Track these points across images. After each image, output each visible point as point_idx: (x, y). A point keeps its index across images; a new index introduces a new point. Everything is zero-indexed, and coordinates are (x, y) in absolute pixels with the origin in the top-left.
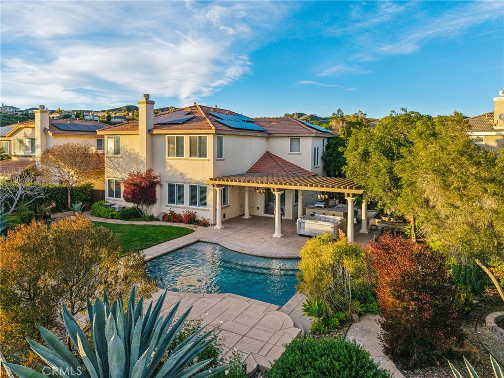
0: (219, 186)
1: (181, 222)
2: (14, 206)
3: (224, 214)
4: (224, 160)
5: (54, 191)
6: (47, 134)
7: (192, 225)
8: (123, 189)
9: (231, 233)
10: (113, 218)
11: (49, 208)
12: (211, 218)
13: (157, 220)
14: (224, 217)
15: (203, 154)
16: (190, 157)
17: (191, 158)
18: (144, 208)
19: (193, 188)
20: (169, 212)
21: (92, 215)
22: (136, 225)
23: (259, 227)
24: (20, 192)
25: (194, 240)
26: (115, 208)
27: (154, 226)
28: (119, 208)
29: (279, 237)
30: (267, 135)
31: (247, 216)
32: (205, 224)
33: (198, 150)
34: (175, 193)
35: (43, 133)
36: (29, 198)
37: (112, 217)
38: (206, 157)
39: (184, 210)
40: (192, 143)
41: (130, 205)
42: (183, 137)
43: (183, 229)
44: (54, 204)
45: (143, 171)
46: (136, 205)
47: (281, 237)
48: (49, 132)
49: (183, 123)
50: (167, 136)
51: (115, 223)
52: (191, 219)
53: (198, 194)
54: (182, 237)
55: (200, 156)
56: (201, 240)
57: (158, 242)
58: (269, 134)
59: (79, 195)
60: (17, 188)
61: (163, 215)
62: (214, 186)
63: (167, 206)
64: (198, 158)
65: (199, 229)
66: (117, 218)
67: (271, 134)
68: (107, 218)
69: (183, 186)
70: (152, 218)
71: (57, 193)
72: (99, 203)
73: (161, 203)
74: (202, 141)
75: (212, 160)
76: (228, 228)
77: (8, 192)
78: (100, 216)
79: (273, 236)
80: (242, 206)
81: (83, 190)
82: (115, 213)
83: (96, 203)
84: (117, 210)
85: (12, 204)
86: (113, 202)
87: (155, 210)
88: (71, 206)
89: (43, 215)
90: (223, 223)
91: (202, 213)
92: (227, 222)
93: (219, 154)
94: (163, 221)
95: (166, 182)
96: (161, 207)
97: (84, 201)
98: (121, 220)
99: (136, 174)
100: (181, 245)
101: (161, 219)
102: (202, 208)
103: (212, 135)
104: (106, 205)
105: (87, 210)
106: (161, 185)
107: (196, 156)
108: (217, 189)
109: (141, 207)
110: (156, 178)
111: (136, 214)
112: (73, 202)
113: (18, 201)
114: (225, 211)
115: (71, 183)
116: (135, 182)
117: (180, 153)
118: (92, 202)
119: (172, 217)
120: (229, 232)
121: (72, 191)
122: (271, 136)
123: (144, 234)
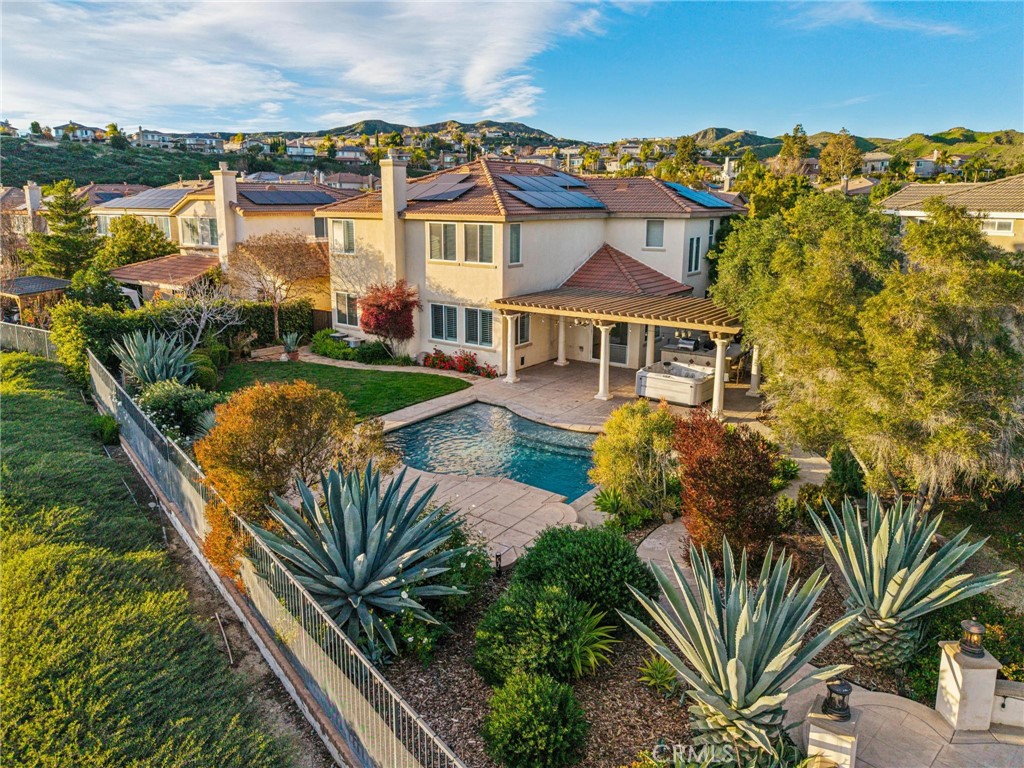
0: (510, 312)
1: (453, 368)
2: (198, 338)
3: (523, 359)
4: (522, 266)
5: (253, 312)
6: (234, 212)
7: (470, 375)
8: (360, 312)
9: (529, 389)
10: (347, 359)
11: (248, 340)
12: (500, 364)
13: (416, 364)
14: (522, 363)
15: (485, 257)
16: (466, 260)
17: (467, 262)
18: (394, 343)
19: (471, 314)
20: (434, 351)
21: (313, 352)
22: (382, 372)
23: (577, 381)
24: (204, 317)
25: (469, 400)
26: (349, 342)
27: (409, 374)
28: (356, 342)
29: (605, 399)
30: (605, 215)
31: (561, 361)
32: (490, 374)
33: (479, 250)
34: (442, 320)
35: (229, 210)
36: (218, 325)
37: (345, 357)
38: (491, 262)
39: (456, 349)
40: (469, 238)
41: (373, 338)
42: (454, 226)
43: (453, 380)
44: (255, 335)
45: (392, 281)
46: (382, 339)
47: (608, 400)
48: (238, 209)
49: (456, 200)
50: (427, 224)
51: (350, 367)
52: (469, 365)
53: (478, 324)
54: (451, 395)
55: (481, 260)
56: (480, 400)
57: (414, 400)
58: (609, 213)
59: (291, 319)
60: (199, 309)
61: (424, 356)
62: (502, 313)
63: (430, 341)
64: (478, 263)
65: (481, 380)
66: (353, 360)
67: (613, 212)
68: (337, 358)
69: (455, 309)
70: (407, 361)
71: (258, 317)
72: (323, 332)
73: (421, 336)
74: (485, 234)
75: (500, 267)
76: (526, 381)
77: (189, 316)
78: (325, 355)
79: (596, 397)
80: (553, 343)
81: (298, 311)
82: (350, 350)
83: (318, 333)
84: (352, 346)
85: (195, 335)
86: (346, 332)
87: (410, 348)
88: (281, 336)
89: (240, 351)
90: (518, 372)
91: (484, 355)
92: (525, 372)
93: (514, 256)
94: (425, 365)
95: (429, 301)
96: (421, 343)
97: (300, 329)
98: (360, 362)
99: (380, 287)
100: (449, 407)
101: (422, 363)
102: (486, 347)
103: (502, 225)
104: (334, 337)
105: (306, 344)
106: (420, 307)
107: (476, 260)
108: (508, 317)
109: (389, 343)
110: (412, 295)
111: (381, 354)
112: (283, 332)
113: (203, 331)
114: (522, 353)
115: (278, 300)
116: (379, 303)
117: (448, 252)
118: (312, 331)
119: (439, 361)
120: (526, 388)
121: (280, 312)
122: (613, 215)
123: (394, 388)
